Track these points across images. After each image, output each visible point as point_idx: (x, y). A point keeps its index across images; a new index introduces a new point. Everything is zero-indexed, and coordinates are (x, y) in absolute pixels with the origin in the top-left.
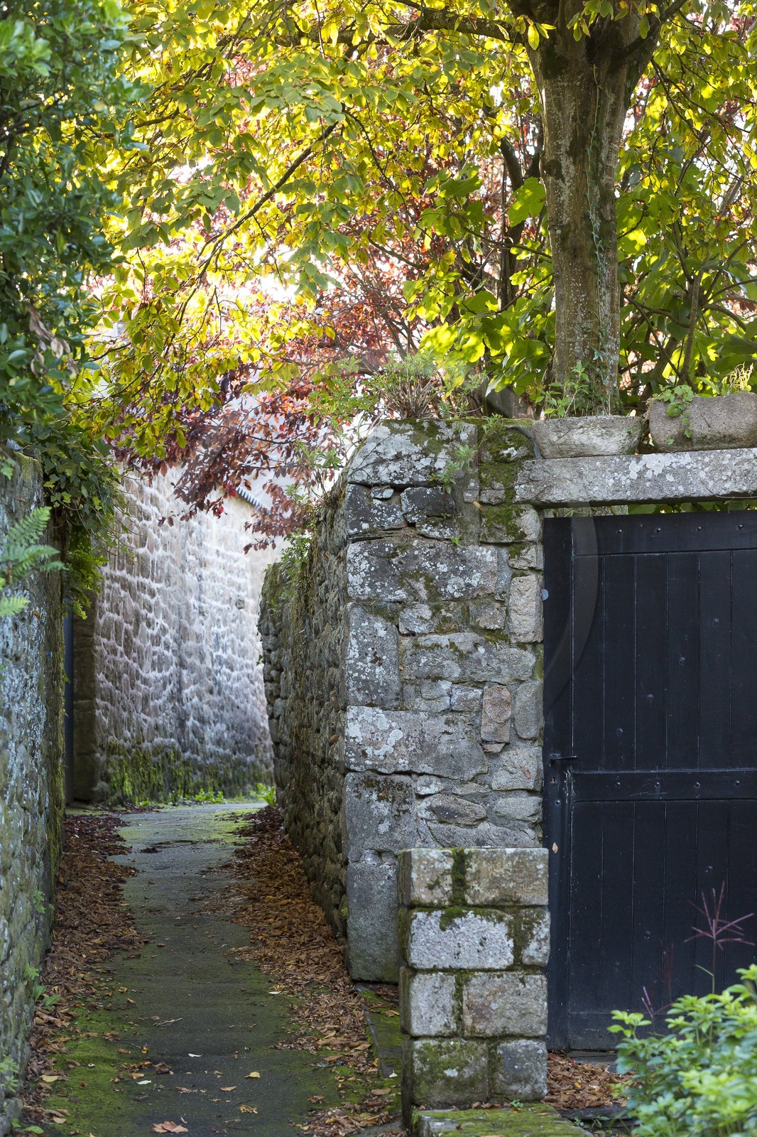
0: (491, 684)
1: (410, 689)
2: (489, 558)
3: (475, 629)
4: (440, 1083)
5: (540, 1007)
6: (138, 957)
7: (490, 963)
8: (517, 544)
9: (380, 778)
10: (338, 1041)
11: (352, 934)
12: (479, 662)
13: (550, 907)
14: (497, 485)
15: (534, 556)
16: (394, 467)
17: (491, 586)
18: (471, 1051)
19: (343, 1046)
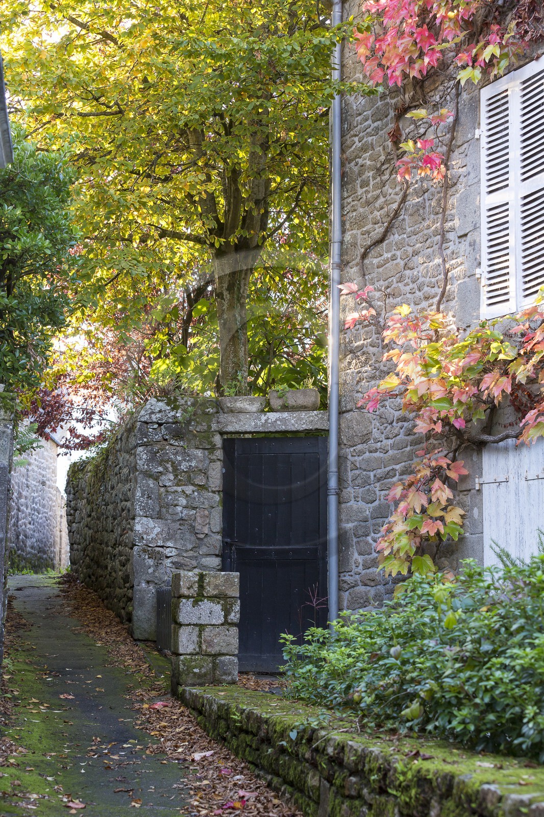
0: (200, 508)
1: (164, 510)
2: (200, 455)
3: (193, 484)
4: (191, 675)
5: (235, 642)
6: (30, 631)
7: (214, 622)
8: (212, 449)
9: (149, 549)
10: (134, 664)
11: (135, 618)
12: (195, 498)
13: (240, 598)
14: (204, 424)
15: (219, 454)
16: (158, 415)
17: (200, 466)
18: (205, 661)
19: (136, 666)
